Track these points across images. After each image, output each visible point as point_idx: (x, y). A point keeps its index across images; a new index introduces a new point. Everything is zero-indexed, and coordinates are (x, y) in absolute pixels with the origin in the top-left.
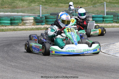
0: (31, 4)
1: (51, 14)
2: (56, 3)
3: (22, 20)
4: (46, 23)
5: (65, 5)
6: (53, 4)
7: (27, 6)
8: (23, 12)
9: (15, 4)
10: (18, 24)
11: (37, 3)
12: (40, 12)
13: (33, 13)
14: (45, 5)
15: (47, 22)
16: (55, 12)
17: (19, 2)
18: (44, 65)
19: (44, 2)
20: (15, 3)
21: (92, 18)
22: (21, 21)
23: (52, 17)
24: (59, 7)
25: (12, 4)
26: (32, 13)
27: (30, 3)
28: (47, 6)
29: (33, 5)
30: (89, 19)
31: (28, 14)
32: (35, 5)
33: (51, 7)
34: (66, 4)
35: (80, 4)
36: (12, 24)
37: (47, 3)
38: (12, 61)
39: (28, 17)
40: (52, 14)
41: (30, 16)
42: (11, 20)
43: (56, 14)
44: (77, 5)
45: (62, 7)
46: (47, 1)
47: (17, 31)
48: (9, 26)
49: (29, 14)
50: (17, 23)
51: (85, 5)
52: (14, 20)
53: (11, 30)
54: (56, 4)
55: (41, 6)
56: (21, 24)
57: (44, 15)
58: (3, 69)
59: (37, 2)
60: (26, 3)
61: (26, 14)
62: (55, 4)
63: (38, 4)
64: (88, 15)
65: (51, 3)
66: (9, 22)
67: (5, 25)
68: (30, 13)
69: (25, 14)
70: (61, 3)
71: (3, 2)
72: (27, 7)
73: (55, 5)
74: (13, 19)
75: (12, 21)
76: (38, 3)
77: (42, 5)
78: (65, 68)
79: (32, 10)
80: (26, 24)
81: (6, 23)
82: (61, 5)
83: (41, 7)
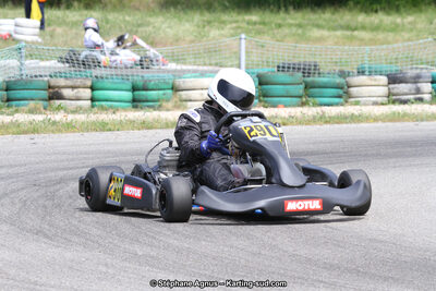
0: (206, 29)
1: (278, 67)
2: (300, 26)
3: (175, 89)
4: (260, 101)
5: (332, 33)
6: (286, 30)
7: (192, 38)
8: (177, 61)
9: (150, 28)
10: (158, 103)
11: (229, 26)
12: (240, 59)
13: (213, 62)
14: (259, 33)
15: (265, 96)
16: (296, 61)
17: (163, 23)
18: (255, 254)
19: (255, 23)
20: (148, 24)
21: (432, 82)
22: (170, 91)
23: (282, 77)
24: (308, 40)
25: (140, 29)
26: (210, 65)
27: (204, 27)
28: (266, 39)
29: (214, 33)
30: (419, 85)
31: (195, 67)
32: (223, 32)
33: (282, 41)
34: (334, 29)
35: (388, 31)
36: (136, 103)
37: (266, 28)
38: (137, 241)
39: (195, 77)
40: (282, 68)
41: (203, 74)
42: (134, 89)
43: (299, 69)
44: (375, 33)
45: (320, 40)
46: (267, 20)
47: (156, 128)
48: (125, 109)
49: (201, 68)
50: (158, 100)
51: (406, 35)
52: (145, 89)
53: (132, 125)
54: (300, 31)
55: (243, 36)
56: (170, 105)
57: (256, 71)
58: (104, 269)
59: (231, 23)
60: (187, 26)
61: (190, 67)
62: (294, 29)
63: (232, 31)
64: (418, 71)
65: (280, 26)
66: (128, 95)
67: (111, 107)
68: (205, 65)
69: (184, 67)
70: (319, 26)
71: (107, 23)
72: (193, 41)
73: (294, 35)
74: (140, 84)
75: (136, 93)
76: (234, 25)
77: (247, 32)
78: (330, 267)
79: (210, 52)
80: (189, 103)
81: (117, 98)
82: (316, 33)
83: (243, 42)
